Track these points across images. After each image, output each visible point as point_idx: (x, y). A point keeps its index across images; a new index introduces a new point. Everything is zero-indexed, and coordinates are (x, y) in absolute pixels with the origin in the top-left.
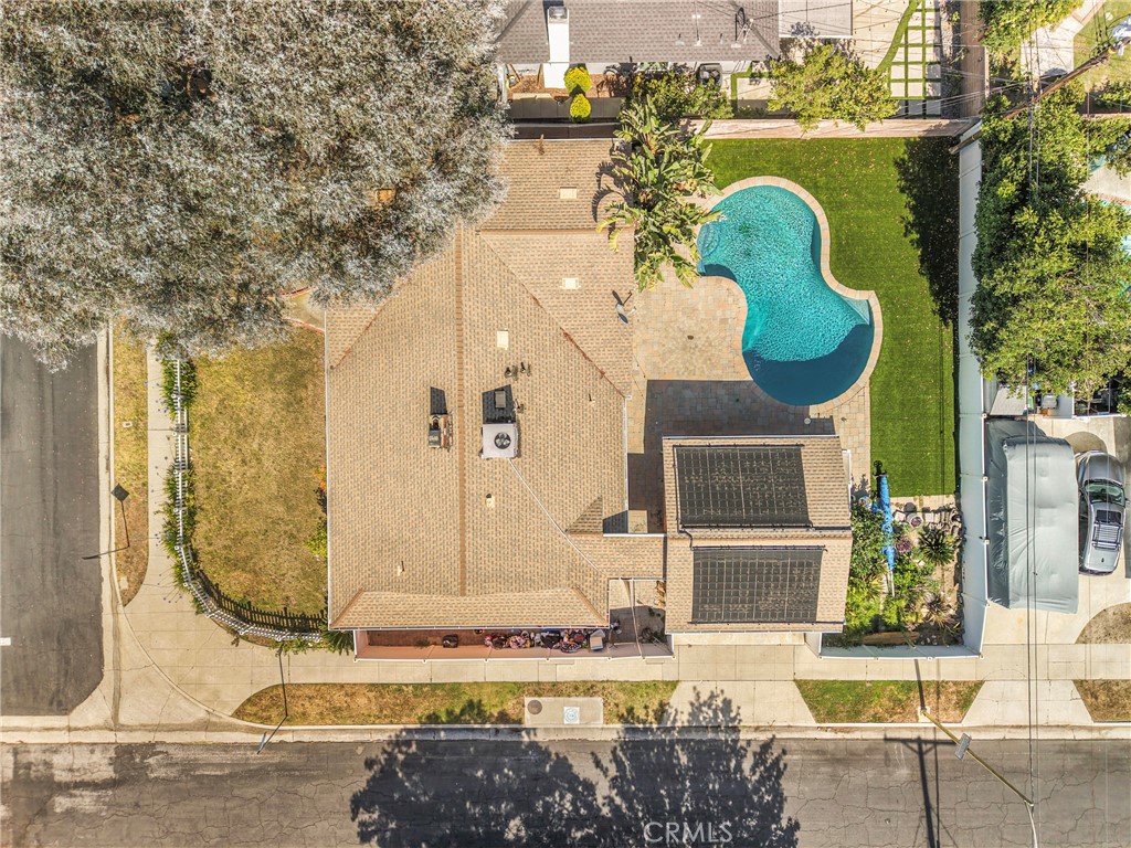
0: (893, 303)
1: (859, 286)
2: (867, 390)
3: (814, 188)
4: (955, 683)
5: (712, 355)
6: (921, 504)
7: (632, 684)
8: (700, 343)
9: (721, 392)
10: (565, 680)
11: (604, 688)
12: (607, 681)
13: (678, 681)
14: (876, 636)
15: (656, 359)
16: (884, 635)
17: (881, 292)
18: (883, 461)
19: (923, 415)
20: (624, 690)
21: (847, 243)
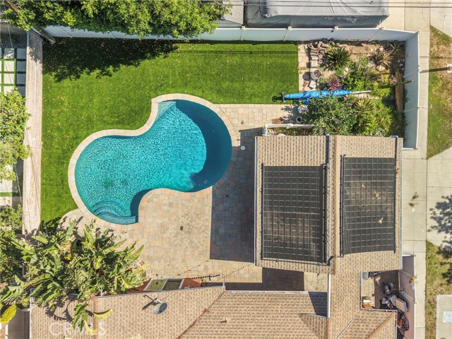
0: (161, 86)
1: (149, 110)
2: (222, 106)
3: (77, 140)
4: (431, 46)
5: (195, 213)
6: (304, 69)
7: (428, 274)
8: (186, 221)
9: (221, 207)
10: (424, 321)
11: (431, 294)
12: (425, 291)
13: (427, 242)
14: (398, 103)
15: (196, 253)
16: (397, 97)
17: (152, 93)
18: (273, 95)
19: (241, 66)
20: (432, 280)
21: (117, 117)
